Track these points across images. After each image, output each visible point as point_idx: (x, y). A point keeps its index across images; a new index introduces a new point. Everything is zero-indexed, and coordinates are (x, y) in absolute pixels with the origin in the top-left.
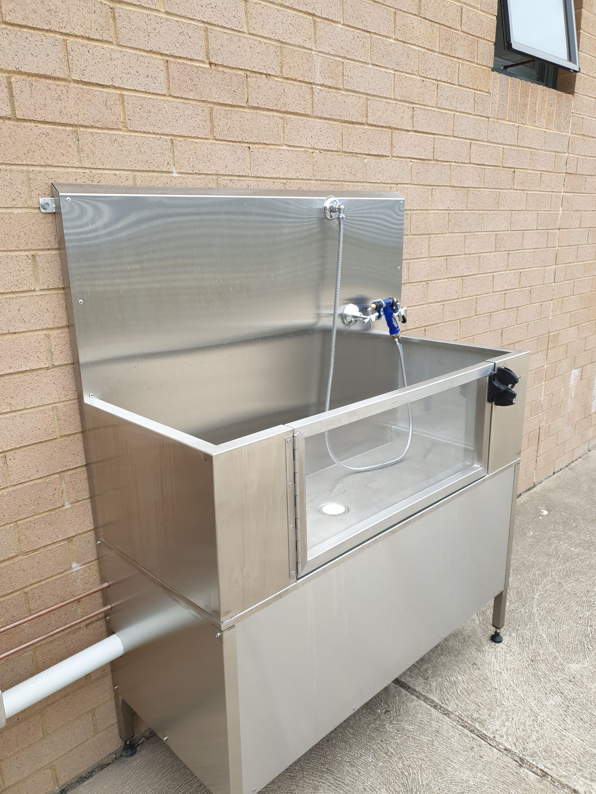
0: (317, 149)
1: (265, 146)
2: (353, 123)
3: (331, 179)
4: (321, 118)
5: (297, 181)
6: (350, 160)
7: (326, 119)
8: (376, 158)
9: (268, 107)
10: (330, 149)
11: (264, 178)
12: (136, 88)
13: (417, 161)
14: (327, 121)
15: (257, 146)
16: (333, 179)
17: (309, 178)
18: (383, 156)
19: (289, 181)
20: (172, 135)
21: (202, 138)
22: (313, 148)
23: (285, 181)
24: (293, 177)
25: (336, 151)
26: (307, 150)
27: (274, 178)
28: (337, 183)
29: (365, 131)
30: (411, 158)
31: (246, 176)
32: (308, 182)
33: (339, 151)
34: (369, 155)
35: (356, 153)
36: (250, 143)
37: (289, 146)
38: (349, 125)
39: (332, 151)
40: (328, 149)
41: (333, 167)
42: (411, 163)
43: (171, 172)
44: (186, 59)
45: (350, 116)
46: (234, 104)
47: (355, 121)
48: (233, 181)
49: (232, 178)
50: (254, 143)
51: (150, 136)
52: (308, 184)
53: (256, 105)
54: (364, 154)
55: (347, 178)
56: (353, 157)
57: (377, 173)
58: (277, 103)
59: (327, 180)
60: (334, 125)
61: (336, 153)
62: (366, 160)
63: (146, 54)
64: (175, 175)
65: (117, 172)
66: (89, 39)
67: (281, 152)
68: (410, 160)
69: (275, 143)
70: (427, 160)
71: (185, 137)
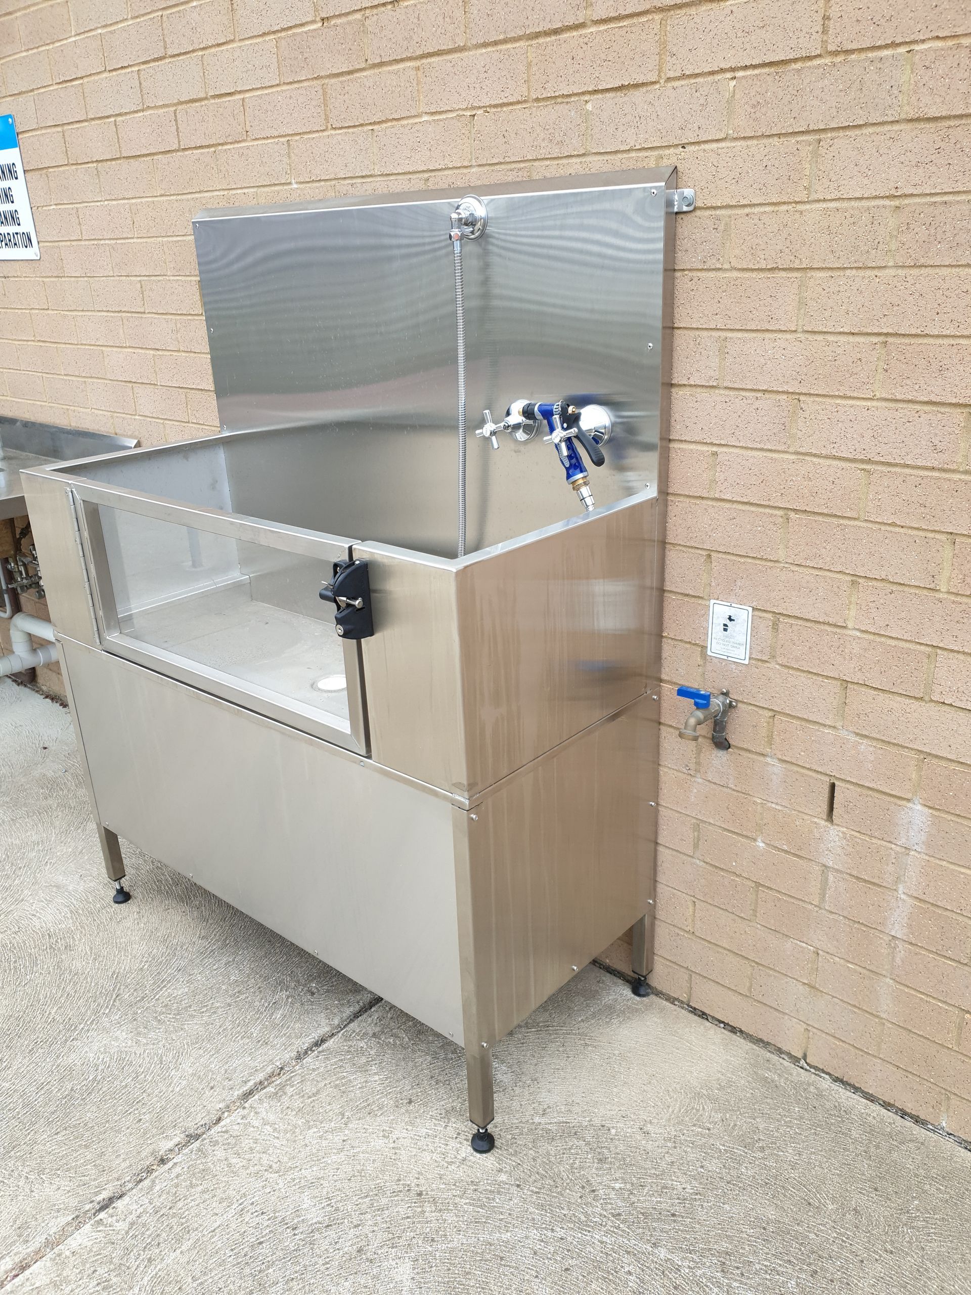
0: (480, 108)
1: (396, 123)
2: (556, 32)
3: (507, 160)
4: (485, 45)
5: (446, 172)
6: (549, 114)
7: (496, 43)
8: (619, 94)
9: (394, 58)
10: (505, 101)
11: (396, 174)
12: (254, 87)
13: (757, 71)
14: (500, 47)
15: (384, 126)
16: (513, 159)
17: (466, 164)
18: (636, 86)
19: (433, 174)
20: (288, 135)
21: (317, 131)
22: (473, 108)
23: (426, 175)
24: (440, 167)
25: (519, 102)
26: (461, 113)
27: (410, 173)
28: (522, 165)
29: (586, 40)
30: (733, 70)
31: (371, 176)
32: (465, 171)
33: (525, 101)
34: (596, 92)
35: (563, 96)
36: (374, 123)
37: (432, 114)
38: (548, 39)
39: (511, 104)
40: (501, 101)
41: (513, 135)
42: (733, 83)
43: (290, 183)
44: (296, 26)
45: (548, 19)
46: (351, 68)
47: (559, 25)
48: (355, 186)
49: (354, 181)
50: (379, 123)
51: (269, 141)
52: (465, 174)
53: (378, 61)
54: (583, 93)
55: (543, 153)
56: (557, 107)
57: (621, 128)
58: (408, 45)
59: (501, 163)
60: (512, 52)
61: (519, 106)
62: (589, 107)
63: (260, 40)
64: (295, 186)
65: (246, 191)
66: (219, 45)
67: (417, 127)
68: (729, 75)
69: (408, 114)
70: (795, 60)
71: (300, 134)
